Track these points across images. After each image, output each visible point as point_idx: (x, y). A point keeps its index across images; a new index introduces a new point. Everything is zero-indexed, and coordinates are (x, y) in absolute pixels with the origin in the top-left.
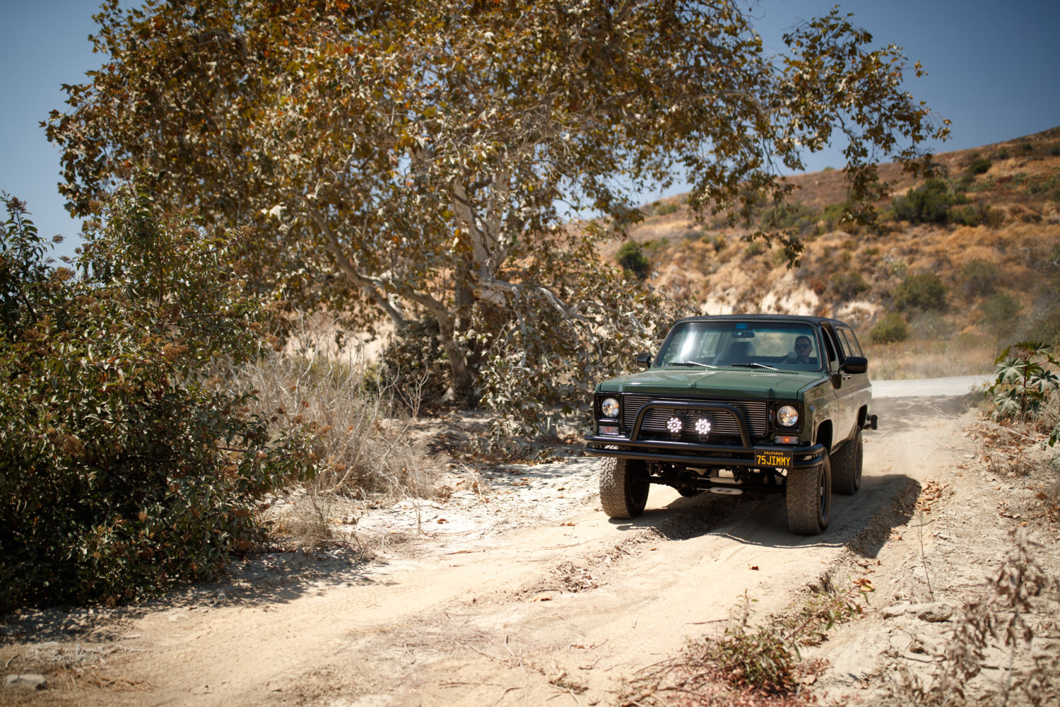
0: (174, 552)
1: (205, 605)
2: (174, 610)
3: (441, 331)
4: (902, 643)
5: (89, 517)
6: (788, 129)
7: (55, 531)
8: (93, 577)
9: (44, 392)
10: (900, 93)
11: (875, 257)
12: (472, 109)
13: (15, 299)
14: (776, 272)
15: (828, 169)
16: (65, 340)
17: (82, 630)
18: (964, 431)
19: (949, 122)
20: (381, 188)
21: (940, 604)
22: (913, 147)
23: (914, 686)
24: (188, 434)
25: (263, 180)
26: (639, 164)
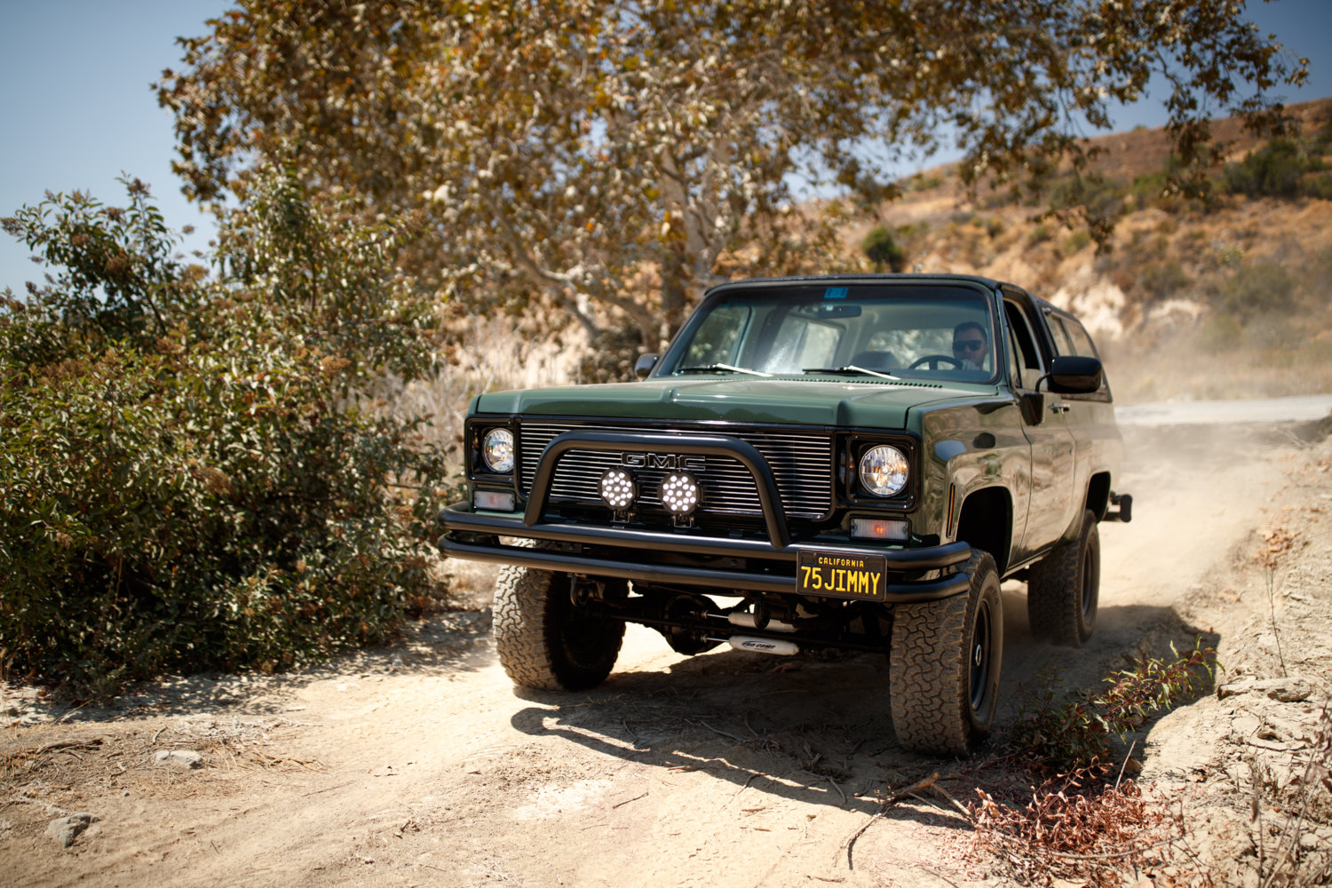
0: (340, 610)
1: (379, 672)
2: (342, 678)
3: (645, 341)
4: (1247, 726)
5: (236, 567)
6: (1091, 76)
7: (198, 583)
8: (244, 639)
9: (179, 416)
10: (1241, 23)
11: (1199, 242)
12: (684, 58)
13: (139, 303)
14: (1068, 264)
15: (1139, 128)
16: (204, 352)
17: (235, 702)
18: (1320, 464)
19: (1307, 61)
20: (565, 161)
21: (1295, 680)
22: (1258, 95)
23: (1266, 779)
24: (352, 468)
25: (424, 155)
26: (894, 126)
